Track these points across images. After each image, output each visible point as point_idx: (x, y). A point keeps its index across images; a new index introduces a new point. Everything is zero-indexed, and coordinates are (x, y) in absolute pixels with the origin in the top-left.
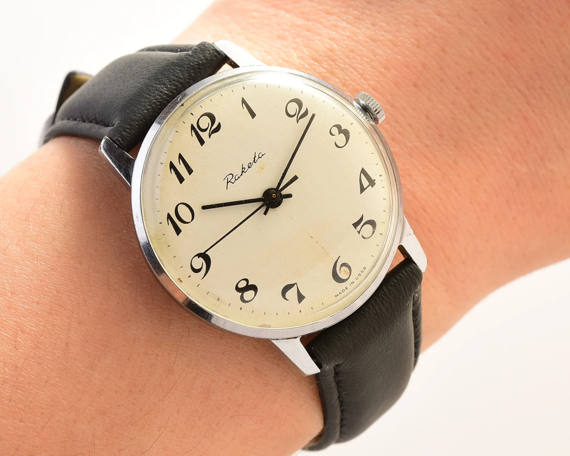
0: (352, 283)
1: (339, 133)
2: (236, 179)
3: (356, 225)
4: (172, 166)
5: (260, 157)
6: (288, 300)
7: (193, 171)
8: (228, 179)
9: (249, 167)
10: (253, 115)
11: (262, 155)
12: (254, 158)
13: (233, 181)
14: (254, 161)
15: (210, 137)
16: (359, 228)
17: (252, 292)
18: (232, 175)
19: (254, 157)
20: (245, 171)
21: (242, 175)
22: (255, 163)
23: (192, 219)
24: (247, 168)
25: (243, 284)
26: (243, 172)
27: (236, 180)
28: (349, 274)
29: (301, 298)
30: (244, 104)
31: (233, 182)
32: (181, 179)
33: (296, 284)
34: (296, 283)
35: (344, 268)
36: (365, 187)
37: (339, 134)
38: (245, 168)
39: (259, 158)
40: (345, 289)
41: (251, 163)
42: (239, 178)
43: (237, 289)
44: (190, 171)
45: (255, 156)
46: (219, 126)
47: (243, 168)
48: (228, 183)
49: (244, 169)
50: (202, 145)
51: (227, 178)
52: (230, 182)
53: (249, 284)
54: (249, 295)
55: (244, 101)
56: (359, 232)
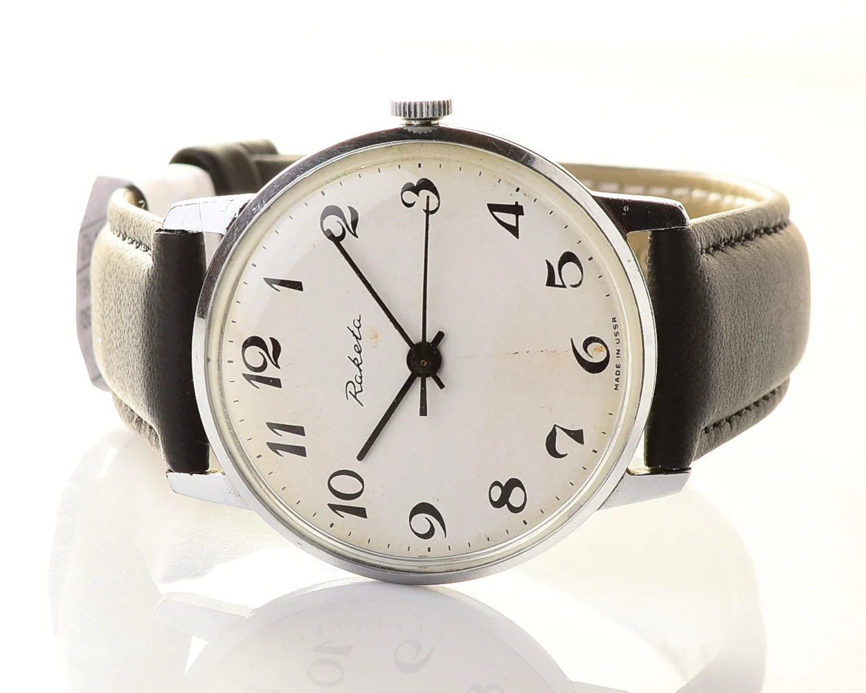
0: (617, 354)
1: (417, 194)
2: (360, 381)
3: (551, 282)
4: (274, 447)
5: (358, 326)
6: (566, 454)
7: (303, 428)
8: (350, 392)
9: (360, 352)
10: (297, 286)
11: (359, 321)
12: (354, 335)
13: (358, 389)
14: (357, 338)
15: (279, 368)
16: (558, 282)
17: (517, 491)
18: (350, 384)
19: (352, 334)
20: (360, 362)
21: (361, 370)
22: (360, 339)
23: (362, 482)
24: (357, 356)
25: (497, 493)
26: (358, 366)
27: (360, 383)
28: (603, 347)
29: (578, 436)
30: (273, 285)
31: (360, 390)
32: (300, 451)
33: (556, 427)
34: (555, 425)
35: (591, 347)
36: (515, 225)
37: (418, 196)
38: (356, 359)
39: (358, 328)
40: (618, 369)
41: (356, 345)
42: (361, 377)
43: (497, 505)
44: (299, 431)
45: (353, 332)
46: (274, 342)
47: (354, 362)
48: (355, 397)
49: (356, 361)
50: (280, 387)
51: (348, 393)
52: (356, 393)
53: (504, 485)
54: (516, 497)
55: (270, 282)
56: (564, 286)
